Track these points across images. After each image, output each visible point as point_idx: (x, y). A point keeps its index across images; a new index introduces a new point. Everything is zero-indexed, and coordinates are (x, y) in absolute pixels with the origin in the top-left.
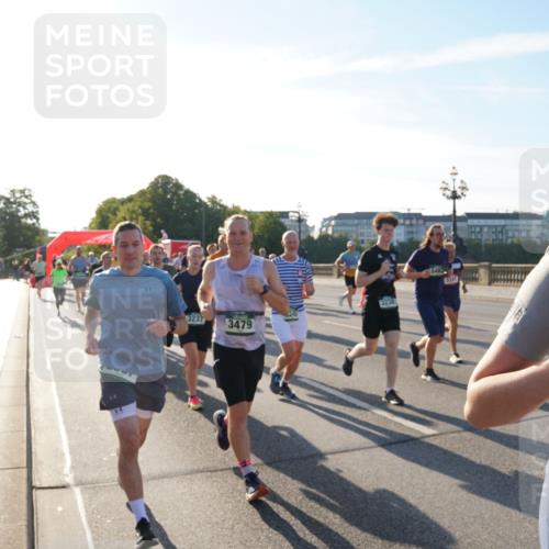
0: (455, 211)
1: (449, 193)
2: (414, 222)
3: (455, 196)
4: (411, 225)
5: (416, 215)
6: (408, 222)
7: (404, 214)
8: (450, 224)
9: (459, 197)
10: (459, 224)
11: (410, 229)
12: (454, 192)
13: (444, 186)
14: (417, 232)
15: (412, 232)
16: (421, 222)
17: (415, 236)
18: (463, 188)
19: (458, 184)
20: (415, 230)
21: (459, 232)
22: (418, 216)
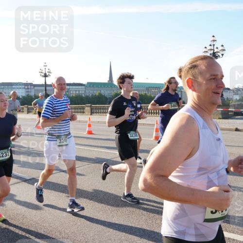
0: (45, 82)
1: (43, 74)
2: (29, 87)
3: (45, 76)
4: (28, 88)
5: (30, 84)
6: (26, 87)
7: (24, 83)
8: (44, 88)
9: (47, 76)
10: (47, 88)
11: (27, 90)
12: (45, 74)
13: (41, 71)
14: (30, 92)
15: (28, 92)
16: (32, 87)
17: (29, 93)
18: (49, 72)
19: (47, 70)
20: (29, 90)
21: (47, 92)
22: (31, 84)
